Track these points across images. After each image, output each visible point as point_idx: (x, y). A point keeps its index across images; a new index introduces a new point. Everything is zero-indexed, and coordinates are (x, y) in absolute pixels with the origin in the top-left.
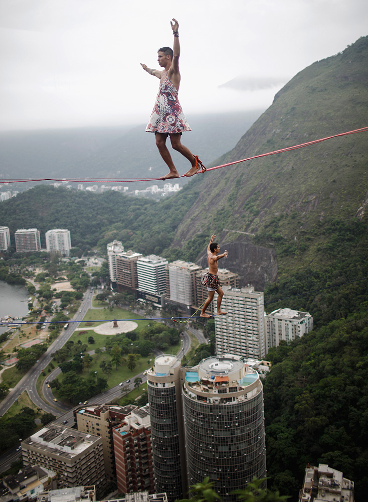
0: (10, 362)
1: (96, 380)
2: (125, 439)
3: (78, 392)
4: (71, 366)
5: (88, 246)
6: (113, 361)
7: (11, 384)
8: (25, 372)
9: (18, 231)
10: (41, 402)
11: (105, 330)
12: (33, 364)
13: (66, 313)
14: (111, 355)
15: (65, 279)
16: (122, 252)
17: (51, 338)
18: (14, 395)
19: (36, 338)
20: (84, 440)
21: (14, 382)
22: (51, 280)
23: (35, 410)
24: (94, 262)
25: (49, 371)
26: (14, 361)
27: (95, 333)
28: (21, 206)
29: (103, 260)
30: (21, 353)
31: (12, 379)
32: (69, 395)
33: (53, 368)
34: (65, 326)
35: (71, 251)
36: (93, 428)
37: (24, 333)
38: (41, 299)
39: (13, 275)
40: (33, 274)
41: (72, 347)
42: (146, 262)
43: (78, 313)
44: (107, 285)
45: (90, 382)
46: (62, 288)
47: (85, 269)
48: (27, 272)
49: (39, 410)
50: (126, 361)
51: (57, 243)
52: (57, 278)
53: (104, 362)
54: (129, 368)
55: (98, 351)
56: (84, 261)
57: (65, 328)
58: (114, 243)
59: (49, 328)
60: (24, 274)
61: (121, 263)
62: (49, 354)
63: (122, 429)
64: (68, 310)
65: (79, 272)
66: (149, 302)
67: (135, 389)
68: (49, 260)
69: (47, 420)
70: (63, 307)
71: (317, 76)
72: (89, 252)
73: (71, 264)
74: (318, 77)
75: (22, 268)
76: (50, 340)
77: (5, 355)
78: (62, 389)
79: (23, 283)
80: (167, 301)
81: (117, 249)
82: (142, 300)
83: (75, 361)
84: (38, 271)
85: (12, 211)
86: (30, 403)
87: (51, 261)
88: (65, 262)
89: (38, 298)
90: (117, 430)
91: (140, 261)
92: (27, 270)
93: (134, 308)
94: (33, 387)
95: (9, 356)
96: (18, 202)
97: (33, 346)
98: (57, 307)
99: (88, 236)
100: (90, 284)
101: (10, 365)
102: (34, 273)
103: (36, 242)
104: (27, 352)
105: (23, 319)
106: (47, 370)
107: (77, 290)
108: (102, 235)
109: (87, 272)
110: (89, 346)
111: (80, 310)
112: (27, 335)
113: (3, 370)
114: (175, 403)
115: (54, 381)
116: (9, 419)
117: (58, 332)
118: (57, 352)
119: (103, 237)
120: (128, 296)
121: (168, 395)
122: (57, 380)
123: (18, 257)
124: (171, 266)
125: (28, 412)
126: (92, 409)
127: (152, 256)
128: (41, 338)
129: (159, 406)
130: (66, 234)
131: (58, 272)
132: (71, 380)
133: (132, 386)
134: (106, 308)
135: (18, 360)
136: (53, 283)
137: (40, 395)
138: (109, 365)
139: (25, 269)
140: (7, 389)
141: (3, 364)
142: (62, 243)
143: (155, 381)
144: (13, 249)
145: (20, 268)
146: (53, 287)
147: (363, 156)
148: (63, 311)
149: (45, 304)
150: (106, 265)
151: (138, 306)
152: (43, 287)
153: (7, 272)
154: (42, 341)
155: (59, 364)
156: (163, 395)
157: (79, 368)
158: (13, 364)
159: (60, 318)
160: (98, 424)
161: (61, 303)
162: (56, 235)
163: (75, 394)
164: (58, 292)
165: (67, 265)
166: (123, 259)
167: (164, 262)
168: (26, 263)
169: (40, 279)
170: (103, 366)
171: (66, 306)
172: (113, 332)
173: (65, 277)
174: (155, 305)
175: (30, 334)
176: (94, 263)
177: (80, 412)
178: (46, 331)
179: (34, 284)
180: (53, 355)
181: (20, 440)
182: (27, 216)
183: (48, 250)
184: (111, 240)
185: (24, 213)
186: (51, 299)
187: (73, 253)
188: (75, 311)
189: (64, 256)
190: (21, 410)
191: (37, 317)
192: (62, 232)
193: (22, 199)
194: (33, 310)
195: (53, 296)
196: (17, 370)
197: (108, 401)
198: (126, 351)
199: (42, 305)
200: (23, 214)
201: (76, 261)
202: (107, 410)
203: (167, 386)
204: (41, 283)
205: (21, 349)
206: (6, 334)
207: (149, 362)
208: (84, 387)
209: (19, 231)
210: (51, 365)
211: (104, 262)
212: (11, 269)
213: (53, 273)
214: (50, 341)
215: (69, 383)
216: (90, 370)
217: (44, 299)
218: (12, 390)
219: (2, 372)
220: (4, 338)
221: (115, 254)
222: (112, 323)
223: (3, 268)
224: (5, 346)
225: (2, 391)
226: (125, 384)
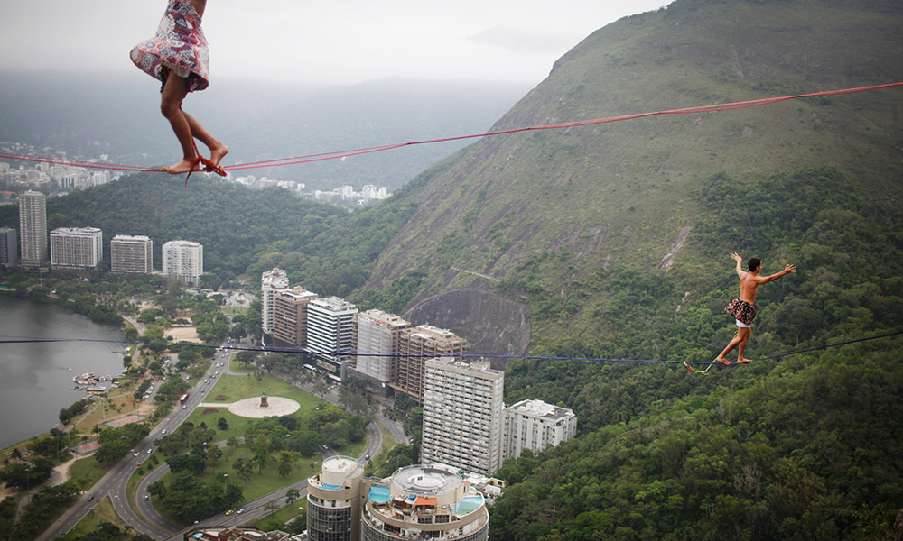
0: (85, 448)
1: (225, 488)
3: (195, 505)
4: (185, 463)
5: (230, 273)
6: (255, 459)
7: (85, 484)
8: (110, 467)
9: (117, 237)
10: (133, 517)
11: (247, 409)
12: (124, 455)
13: (186, 377)
14: (253, 450)
15: (189, 323)
16: (286, 287)
17: (157, 415)
18: (88, 502)
19: (133, 412)
21: (91, 480)
22: (166, 322)
23: (122, 527)
24: (238, 299)
25: (150, 468)
26: (92, 447)
27: (229, 412)
28: (125, 197)
29: (253, 297)
30: (106, 436)
31: (87, 475)
32: (179, 507)
33: (157, 463)
34: (182, 398)
35: (202, 278)
37: (112, 403)
38: (146, 351)
39: (103, 309)
40: (136, 310)
41: (191, 433)
42: (323, 307)
43: (204, 378)
44: (256, 337)
45: (215, 490)
46: (182, 336)
47: (223, 310)
48: (125, 305)
49: (127, 528)
50: (276, 461)
51: (180, 264)
52: (175, 320)
53: (240, 460)
54: (280, 472)
55: (232, 442)
56: (222, 296)
57: (182, 401)
58: (273, 272)
59: (155, 398)
60: (121, 308)
61: (282, 305)
62: (151, 439)
64: (188, 372)
65: (212, 313)
66: (320, 371)
67: (286, 507)
68: (164, 289)
70: (181, 367)
71: (624, 39)
72: (232, 282)
73: (201, 298)
74: (625, 42)
75: (118, 298)
76: (156, 418)
77: (78, 437)
78: (168, 497)
79: (118, 323)
80: (350, 372)
81: (277, 282)
82: (311, 367)
83: (194, 455)
84: (145, 306)
85: (109, 203)
86: (114, 517)
87: (167, 292)
88: (191, 295)
89: (141, 349)
91: (313, 304)
92: (127, 303)
93: (296, 379)
94: (122, 491)
95: (85, 438)
96: (121, 191)
97: (127, 426)
98: (171, 366)
99: (232, 257)
100: (230, 334)
101: (86, 454)
102: (138, 309)
103: (146, 258)
104: (116, 434)
105: (114, 380)
106: (147, 466)
107: (207, 342)
108: (255, 256)
109: (225, 314)
110: (219, 432)
111: (209, 373)
112: (119, 407)
113: (74, 460)
114: (349, 532)
115: (156, 483)
116: (77, 539)
117: (169, 407)
118: (165, 437)
119: (256, 261)
120: (289, 359)
121: (338, 520)
122: (162, 482)
123: (114, 279)
124: (362, 317)
125: (110, 530)
126: (214, 533)
127: (333, 299)
128: (141, 413)
129: (323, 537)
131: (178, 310)
132: (184, 485)
133: (282, 502)
134: (252, 374)
135: (100, 445)
136: (169, 327)
137: (132, 504)
138: (248, 465)
139: (123, 300)
140: (78, 491)
141: (74, 451)
142: (188, 264)
143: (320, 497)
144: (106, 266)
145: (114, 299)
146: (167, 333)
147: (680, 174)
148: (180, 373)
149: (152, 360)
150: (257, 307)
151: (304, 376)
152: (152, 333)
153: (93, 302)
154: (142, 419)
155: (166, 458)
156: (330, 519)
157: (199, 467)
158: (90, 452)
159: (176, 383)
161: (178, 361)
162: (180, 250)
163: (188, 507)
164: (175, 341)
165: (194, 300)
166: (286, 298)
167: (351, 309)
168: (125, 291)
169: (148, 319)
170: (238, 466)
171: (186, 365)
172: (260, 414)
173: (189, 320)
174: (331, 376)
175: (123, 405)
176: (238, 301)
177: (195, 536)
178: (151, 404)
179: (137, 326)
180: (157, 442)
182: (133, 215)
183: (164, 272)
184: (268, 267)
185: (130, 209)
186: (163, 352)
187: (205, 282)
188: (201, 375)
189: (191, 285)
190: (98, 526)
191: (137, 380)
192: (190, 246)
193: (128, 186)
194: (130, 368)
195: (166, 347)
196: (95, 462)
197: (242, 522)
198: (277, 446)
199: (147, 361)
200: (127, 210)
202: (239, 535)
203: (339, 505)
204: (148, 325)
205: (106, 428)
206: (83, 403)
207: (312, 466)
208: (206, 497)
209: (119, 238)
210: (153, 458)
211: (254, 301)
212: (100, 299)
213: (170, 310)
214: (155, 421)
215: (181, 489)
216: (217, 471)
217: (150, 351)
218: (86, 494)
219: (70, 463)
220: (79, 409)
221: (274, 290)
222: (259, 400)
223: (87, 295)
224: (79, 421)
225: (68, 494)
226: (271, 497)
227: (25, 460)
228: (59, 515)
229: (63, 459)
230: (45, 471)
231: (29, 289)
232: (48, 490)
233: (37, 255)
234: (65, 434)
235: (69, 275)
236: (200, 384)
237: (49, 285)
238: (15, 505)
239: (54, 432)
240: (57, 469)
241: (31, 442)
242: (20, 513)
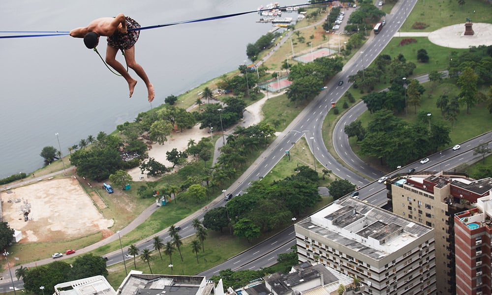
0: (276, 85)
1: (429, 129)
2: (475, 236)
3: (397, 147)
4: (384, 100)
6: (461, 96)
7: (278, 125)
8: (303, 105)
10: (330, 160)
11: (449, 38)
12: (317, 93)
14: (459, 86)
17: (349, 47)
18: (283, 144)
19: (323, 45)
20: (402, 231)
21: (284, 120)
23: (320, 171)
25: (346, 107)
26: (283, 85)
27: (430, 42)
30: (296, 72)
31: (280, 115)
32: (380, 150)
33: (353, 101)
34: (376, 28)
36: (420, 212)
37: (300, 36)
41: (387, 67)
45: (418, 132)
49: (326, 172)
50: (485, 98)
53: (444, 97)
55: (435, 77)
57: (375, 31)
59: (346, 28)
62: (345, 75)
63: (471, 219)
69: (340, 190)
76: (348, 50)
77: (267, 74)
78: (367, 139)
83: (393, 92)
86: (311, 160)
90: (462, 220)
94: (317, 132)
95: (275, 75)
97: (317, 60)
101: (277, 92)
104: (307, 70)
105: (300, 10)
106: (342, 104)
110: (419, 66)
112: (307, 40)
113: (265, 99)
115: (353, 124)
116: (275, 183)
117: (362, 37)
118: (360, 73)
122: (360, 123)
125: (307, 174)
126: (419, 179)
128: (332, 46)
132: (382, 126)
137: (329, 147)
138: (453, 103)
140: (272, 132)
141: (264, 89)
154: (333, 52)
155: (362, 96)
157: (399, 105)
158: (281, 90)
159: (367, 11)
160: (429, 207)
163: (389, 150)
170: (442, 103)
172: (464, 43)
175: (312, 37)
177: (398, 182)
178: (341, 35)
180: (352, 78)
181: (294, 219)
190: (296, 170)
191: (325, 9)
196: (287, 101)
197: (450, 169)
198: (485, 81)
202: (446, 183)
205: (295, 63)
206: (271, 36)
208: (408, 140)
210: (349, 96)
214: (347, 54)
215: (381, 130)
216: (420, 110)
218: (279, 135)
219: (262, 102)
220: (265, 43)
222: (462, 27)
224: (266, 58)
225: (263, 135)
226: (481, 140)
227: (216, 100)
228: (256, 157)
229: (255, 97)
230: (236, 111)
232: (242, 131)
234: (254, 71)
236: (395, 10)
238: (211, 146)
239: (243, 69)
240: (248, 108)
241: (221, 81)
242: (217, 155)
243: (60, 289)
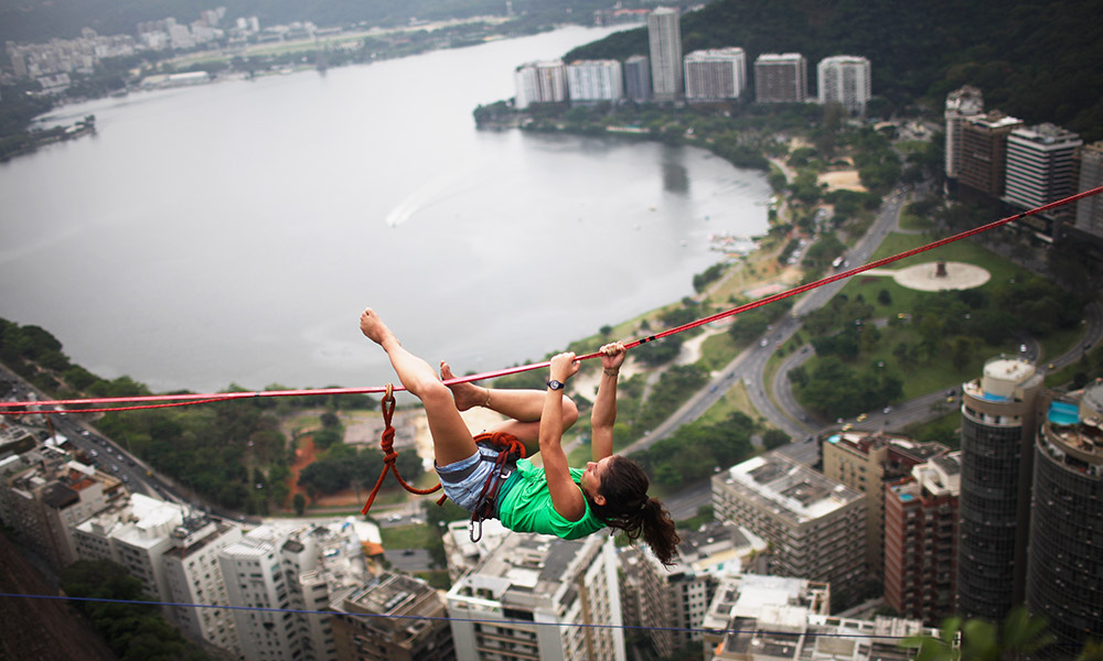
3: (841, 398)
4: (833, 345)
5: (907, 95)
6: (922, 344)
7: (716, 364)
8: (745, 345)
9: (762, 57)
10: (769, 406)
11: (917, 278)
13: (841, 236)
14: (921, 332)
15: (848, 165)
16: (979, 113)
17: (803, 284)
18: (719, 386)
19: (775, 279)
20: (829, 495)
21: (724, 359)
22: (820, 164)
23: (755, 418)
24: (916, 131)
25: (792, 349)
26: (727, 321)
27: (895, 282)
29: (936, 127)
30: (742, 308)
31: (719, 354)
32: (822, 400)
33: (800, 343)
34: (836, 263)
35: (870, 104)
36: (853, 474)
37: (752, 268)
38: (794, 202)
39: (746, 150)
40: (785, 150)
41: (843, 308)
42: (1028, 139)
43: (865, 238)
44: (936, 183)
45: (868, 382)
46: (840, 182)
47: (896, 148)
48: (772, 144)
49: (762, 420)
50: (950, 349)
51: (840, 86)
52: (833, 162)
53: (903, 345)
54: (955, 364)
55: (894, 322)
56: (893, 128)
57: (835, 267)
58: (962, 92)
59: (803, 263)
60: (767, 148)
61: (971, 137)
62: (795, 314)
63: (904, 489)
64: (845, 229)
65: (880, 151)
66: (1024, 229)
68: (820, 121)
69: (775, 441)
70: (837, 222)
72: (908, 107)
73: (867, 132)
75: (764, 136)
76: (801, 289)
78: (810, 387)
79: (764, 166)
80: (1067, 230)
81: (967, 106)
82: (1009, 224)
83: (845, 336)
84: (796, 144)
86: (747, 405)
87: (824, 125)
88: (853, 128)
89: (789, 200)
90: (894, 489)
91: (1015, 135)
92: (774, 141)
94: (758, 375)
95: (719, 310)
98: (824, 221)
99: (909, 73)
100: (901, 177)
101: (721, 329)
102: (787, 148)
103: (797, 82)
104: (754, 306)
105: (755, 239)
106: (788, 346)
107: (871, 189)
108: (940, 70)
109: (897, 152)
110: (879, 308)
111: (870, 231)
112: (759, 271)
113: (706, 335)
114: (1018, 460)
115: (797, 368)
116: (705, 428)
117: (819, 273)
118: (812, 312)
119: (943, 77)
121: (1003, 442)
122: (805, 368)
123: (760, 111)
124: (1088, 151)
125: (741, 421)
127: (1045, 127)
128: (785, 281)
130: (860, 66)
131: (837, 149)
132: (827, 373)
134: (927, 232)
136: (824, 170)
137: (769, 391)
138: (912, 352)
139: (769, 138)
140: (708, 371)
142: (850, 86)
144: (750, 95)
145: (759, 136)
146: (823, 178)
148: (835, 231)
149: (801, 214)
150: (939, 139)
151: (998, 236)
152: (803, 179)
153: (735, 141)
155: (811, 337)
157: (850, 352)
158: (724, 327)
159: (829, 244)
161: (833, 214)
162: (839, 68)
163: (833, 401)
164: (830, 190)
165: (857, 134)
166: (977, 128)
167: (1071, 142)
168: (773, 125)
170: (900, 352)
171: (843, 220)
172: (934, 285)
173: (850, 161)
174: (1040, 236)
175: (765, 270)
176: (915, 133)
177: (831, 439)
178: (796, 269)
179: (785, 170)
180: (802, 318)
181: (717, 469)
183: (821, 99)
184: (955, 86)
186: (815, 204)
187: (874, 110)
188: (861, 233)
189: (854, 114)
190: (729, 415)
191: (781, 240)
192: (853, 62)
194: (776, 224)
195: (818, 197)
196: (729, 338)
198: (953, 329)
199: (795, 215)
201: (877, 127)
202: (884, 444)
203: (1004, 423)
204: (799, 169)
205: (743, 298)
206: (720, 267)
208: (855, 390)
209: (764, 58)
210: (797, 337)
211: (935, 133)
212: (742, 137)
213: (826, 154)
214: (801, 291)
215: (826, 378)
216: (874, 358)
217: (800, 202)
218: (716, 375)
219: (702, 338)
220: (713, 274)
221: (961, 117)
222: (933, 267)
223: (728, 133)
224: (713, 289)
225: (698, 375)
226: (940, 396)
228: (687, 397)
229: (695, 331)
230: (673, 347)
231: (663, 129)
232: (676, 369)
233: (671, 87)
234: (698, 304)
235: (707, 109)
236: (860, 244)
237: (685, 123)
238: (643, 384)
239: (686, 301)
240: (686, 344)
241: (661, 312)
242: (647, 392)
243: (455, 528)
